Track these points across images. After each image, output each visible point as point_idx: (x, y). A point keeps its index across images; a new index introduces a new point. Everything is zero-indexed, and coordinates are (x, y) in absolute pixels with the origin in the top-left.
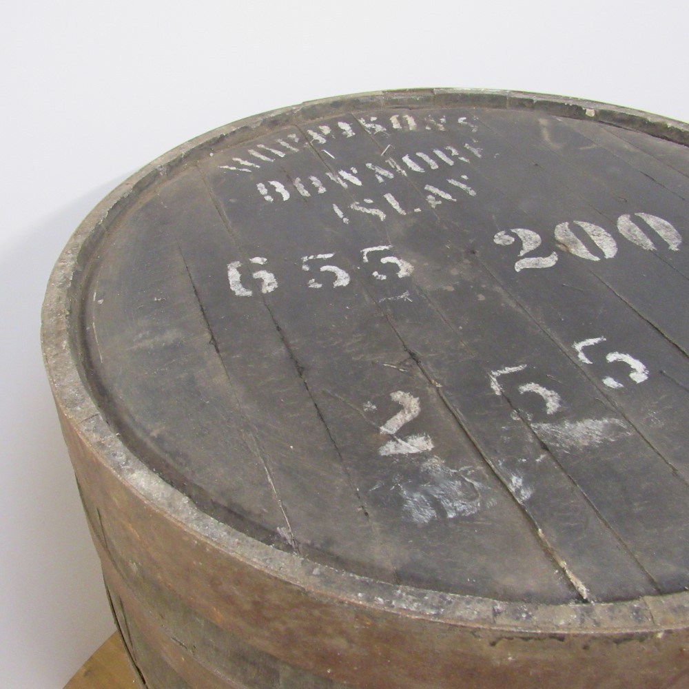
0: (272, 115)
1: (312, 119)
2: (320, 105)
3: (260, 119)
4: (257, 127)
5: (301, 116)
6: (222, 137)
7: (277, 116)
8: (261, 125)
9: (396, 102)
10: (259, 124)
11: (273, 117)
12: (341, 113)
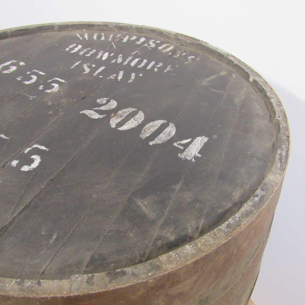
0: (122, 25)
1: (140, 33)
2: (145, 28)
3: (115, 24)
4: (112, 27)
5: (134, 30)
6: (93, 25)
7: (123, 26)
8: (114, 27)
9: (179, 40)
10: (113, 26)
11: (121, 26)
12: (153, 36)
